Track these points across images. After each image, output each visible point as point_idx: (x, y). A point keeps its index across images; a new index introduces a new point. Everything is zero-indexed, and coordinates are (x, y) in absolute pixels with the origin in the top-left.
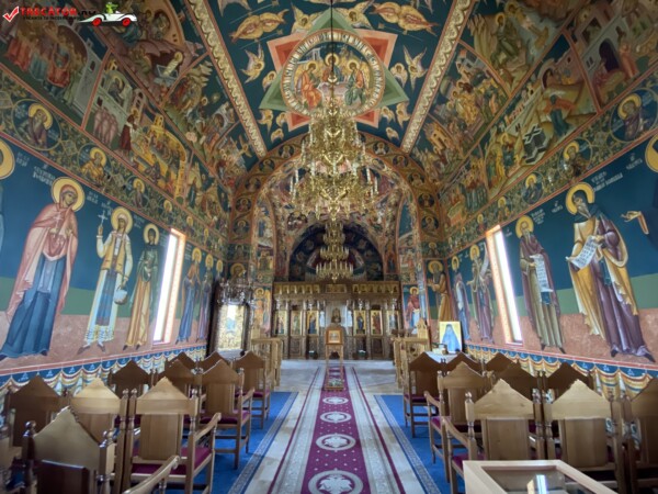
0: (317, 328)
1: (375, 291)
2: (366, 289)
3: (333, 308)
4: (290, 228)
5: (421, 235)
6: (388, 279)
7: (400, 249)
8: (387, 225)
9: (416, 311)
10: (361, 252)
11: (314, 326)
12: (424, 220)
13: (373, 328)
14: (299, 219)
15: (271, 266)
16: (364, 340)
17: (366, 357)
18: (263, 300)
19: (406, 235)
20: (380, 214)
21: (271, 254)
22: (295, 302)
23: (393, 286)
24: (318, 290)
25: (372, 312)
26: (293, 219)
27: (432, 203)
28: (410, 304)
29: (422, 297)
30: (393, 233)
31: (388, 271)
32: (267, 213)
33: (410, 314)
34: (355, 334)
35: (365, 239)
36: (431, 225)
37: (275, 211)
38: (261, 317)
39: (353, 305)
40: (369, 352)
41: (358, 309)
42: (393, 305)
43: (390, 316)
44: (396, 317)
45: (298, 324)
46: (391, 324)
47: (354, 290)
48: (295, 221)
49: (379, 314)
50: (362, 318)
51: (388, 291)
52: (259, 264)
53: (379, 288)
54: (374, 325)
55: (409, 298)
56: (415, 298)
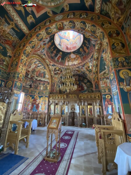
0: (65, 113)
4: (55, 74)
6: (95, 92)
7: (100, 78)
8: (94, 69)
16: (85, 119)
18: (45, 101)
19: (103, 72)
24: (65, 97)
26: (56, 71)
30: (97, 72)
31: (95, 89)
32: (45, 68)
33: (107, 108)
39: (80, 103)
40: (87, 124)
41: (82, 105)
42: (98, 104)
43: (97, 108)
44: (100, 109)
45: (58, 111)
46: (97, 112)
47: (80, 97)
48: (57, 71)
49: (91, 107)
50: (84, 109)
51: (95, 97)
52: (44, 88)
53: (91, 96)
54: (89, 112)
55: (106, 100)
56: (109, 100)
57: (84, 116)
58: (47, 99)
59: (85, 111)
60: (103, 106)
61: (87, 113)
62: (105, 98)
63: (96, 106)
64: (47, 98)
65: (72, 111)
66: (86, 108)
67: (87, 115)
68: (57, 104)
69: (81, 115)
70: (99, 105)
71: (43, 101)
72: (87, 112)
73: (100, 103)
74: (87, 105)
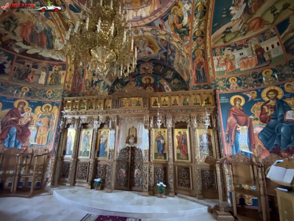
0: (107, 150)
1: (180, 104)
7: (214, 49)
8: (196, 23)
10: (168, 81)
11: (105, 147)
13: (177, 151)
16: (165, 168)
18: (49, 117)
23: (205, 97)
30: (203, 35)
31: (197, 81)
33: (233, 134)
34: (153, 159)
38: (45, 136)
39: (152, 122)
40: (172, 186)
41: (157, 128)
43: (201, 137)
44: (209, 137)
46: (202, 147)
49: (185, 134)
50: (163, 139)
51: (197, 104)
54: (179, 147)
55: (229, 111)
56: (239, 111)
57: (162, 160)
58: (56, 111)
59: (166, 146)
60: (222, 129)
61: (171, 151)
63: (197, 130)
64: (55, 107)
65: (127, 145)
66: (170, 137)
67: (171, 156)
68: (85, 126)
69: (152, 156)
70: (209, 129)
71: (42, 117)
72: (170, 147)
73: (211, 122)
74: (172, 128)
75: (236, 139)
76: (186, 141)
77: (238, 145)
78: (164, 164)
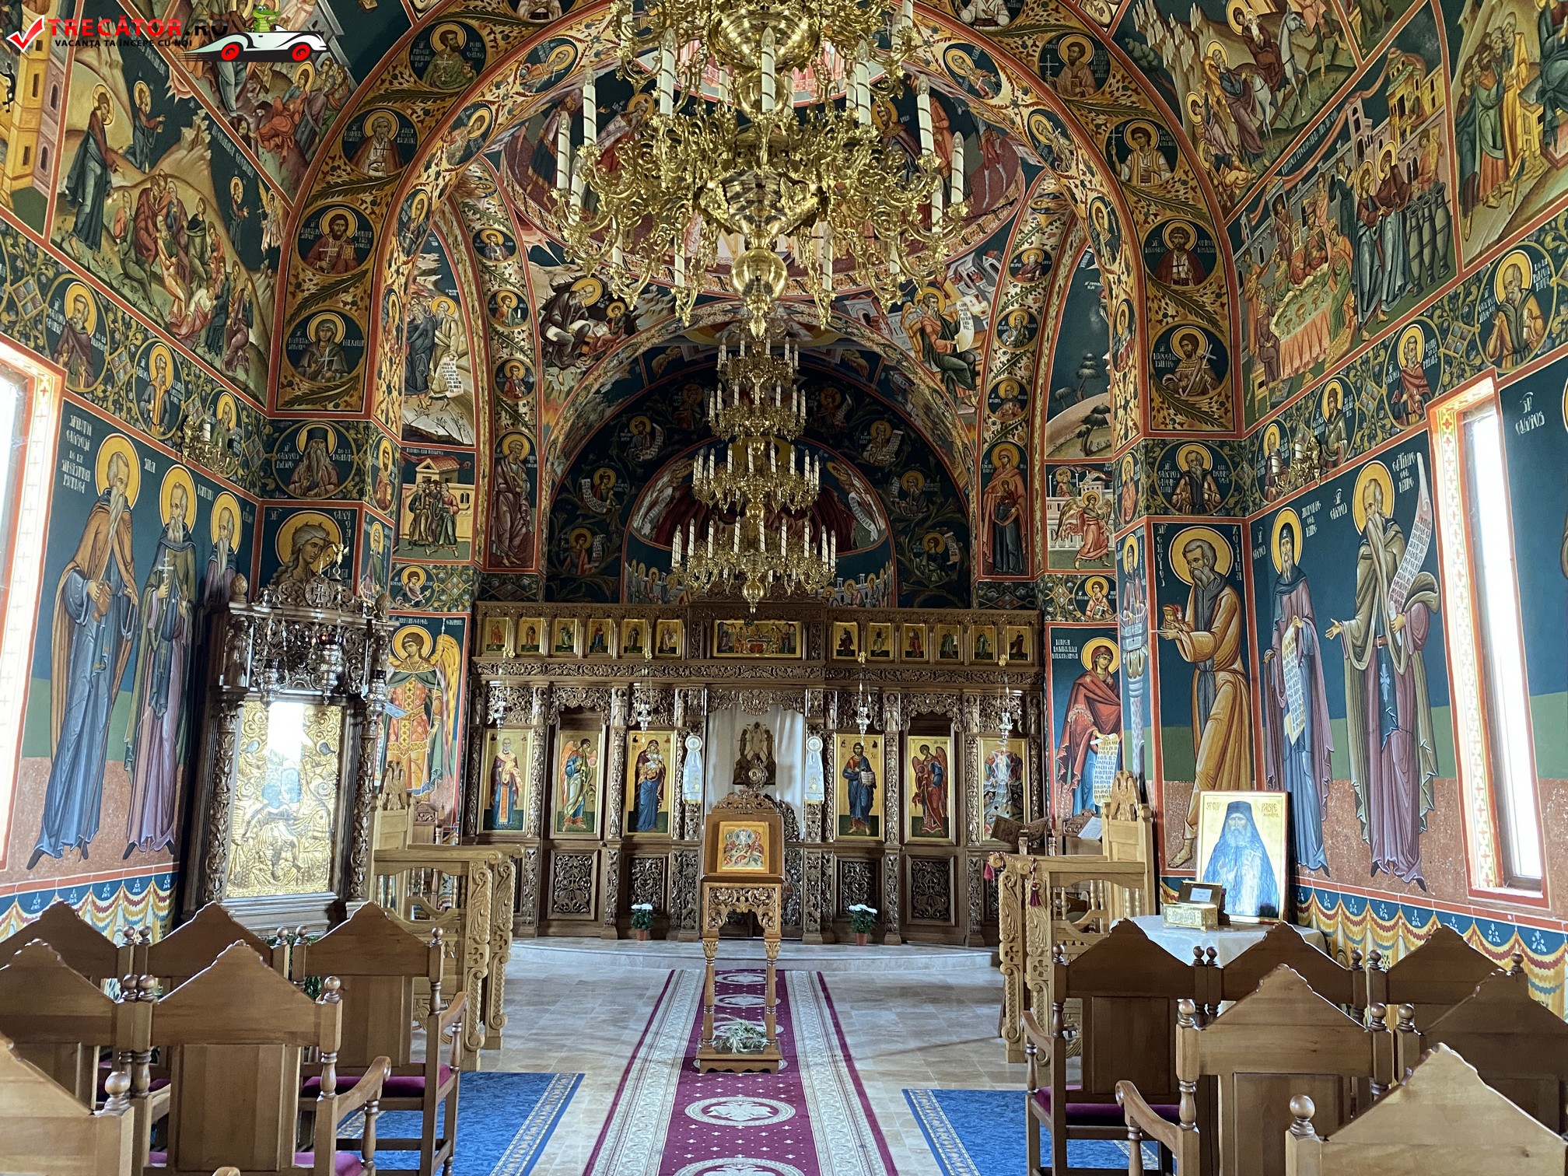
0: (669, 805)
1: (930, 652)
2: (890, 646)
3: (744, 721)
4: (555, 354)
5: (1148, 410)
6: (986, 603)
7: (1051, 469)
8: (1001, 358)
9: (1106, 745)
10: (876, 477)
11: (657, 798)
12: (1165, 339)
13: (912, 810)
14: (596, 313)
15: (464, 528)
16: (874, 858)
17: (876, 932)
18: (427, 681)
19: (1083, 408)
20: (968, 305)
21: (466, 476)
22: (573, 692)
23: (1010, 633)
24: (679, 642)
25: (914, 744)
26: (570, 314)
27: (1203, 264)
28: (1079, 711)
29: (1135, 686)
30: (1023, 397)
31: (991, 569)
32: (445, 282)
33: (1078, 753)
34: (834, 836)
35: (900, 420)
36: (1195, 370)
37: (482, 272)
38: (419, 754)
39: (833, 712)
40: (894, 913)
41: (854, 729)
42: (1006, 717)
43: (990, 763)
44: (1015, 765)
45: (586, 788)
46: (991, 796)
47: (836, 646)
48: (577, 325)
49: (942, 753)
50: (868, 769)
51: (983, 655)
52: (408, 517)
53: (947, 638)
54: (919, 798)
55: (1076, 686)
56: (1104, 686)
60: (1052, 741)
61: (894, 810)
62: (1078, 662)
63: (980, 741)
66: (894, 763)
67: (894, 824)
68: (572, 719)
69: (834, 824)
70: (1014, 733)
72: (893, 798)
73: (1024, 716)
74: (901, 733)
75: (1086, 772)
76: (942, 775)
77: (1090, 789)
78: (869, 851)
